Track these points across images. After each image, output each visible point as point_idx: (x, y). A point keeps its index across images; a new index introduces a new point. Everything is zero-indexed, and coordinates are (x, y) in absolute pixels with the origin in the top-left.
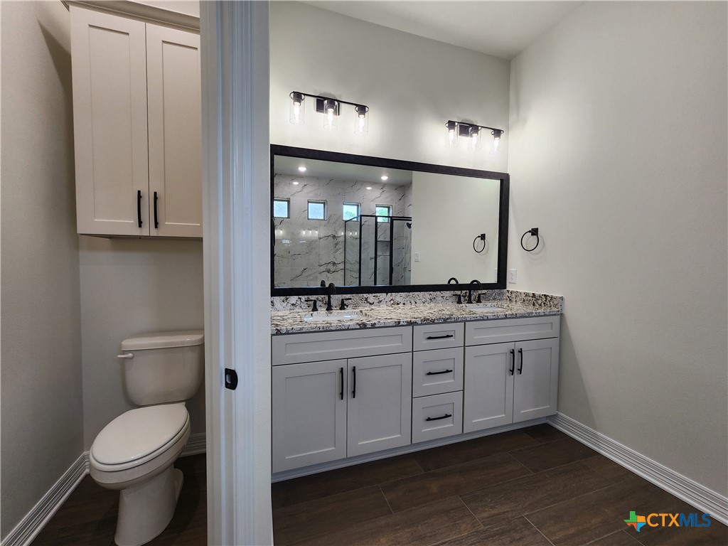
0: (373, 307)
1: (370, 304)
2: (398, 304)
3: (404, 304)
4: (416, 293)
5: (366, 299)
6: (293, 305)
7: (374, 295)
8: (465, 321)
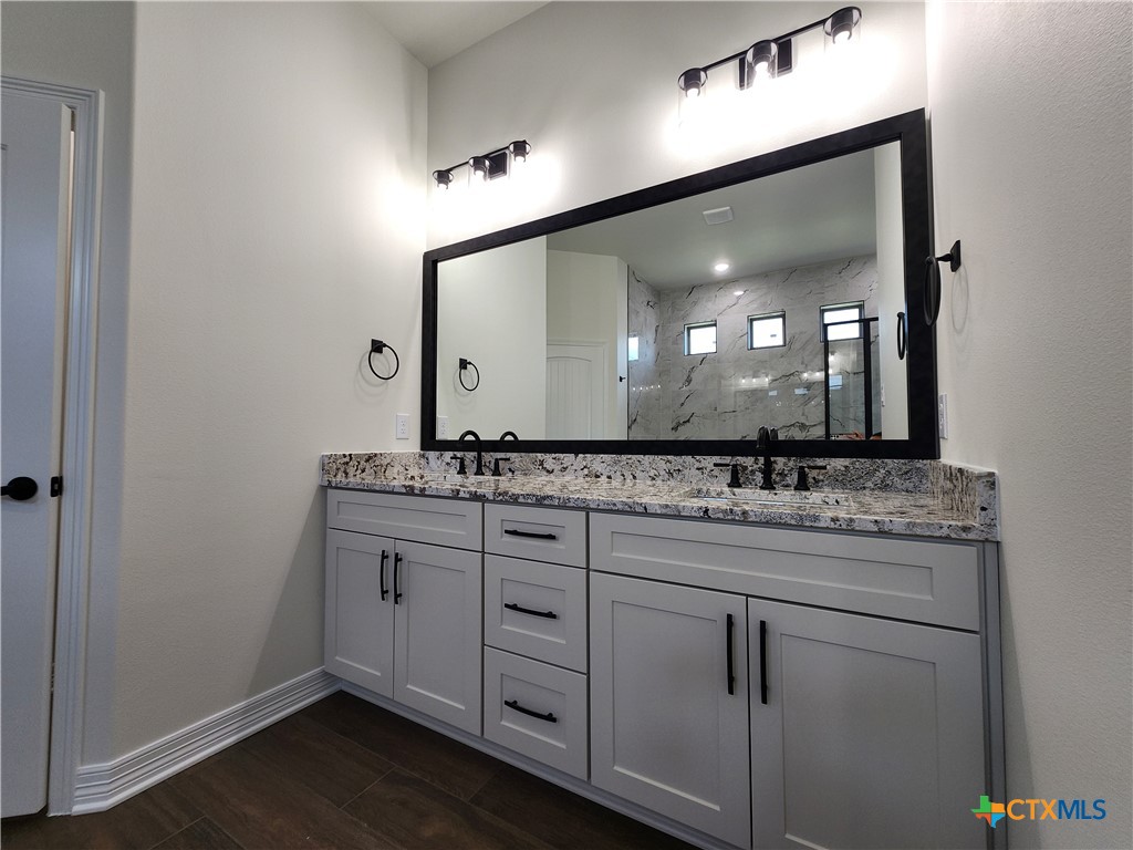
0: (552, 477)
1: (548, 471)
2: (597, 476)
3: (609, 477)
4: (634, 457)
5: (542, 463)
6: (448, 464)
7: (554, 455)
8: (587, 510)
